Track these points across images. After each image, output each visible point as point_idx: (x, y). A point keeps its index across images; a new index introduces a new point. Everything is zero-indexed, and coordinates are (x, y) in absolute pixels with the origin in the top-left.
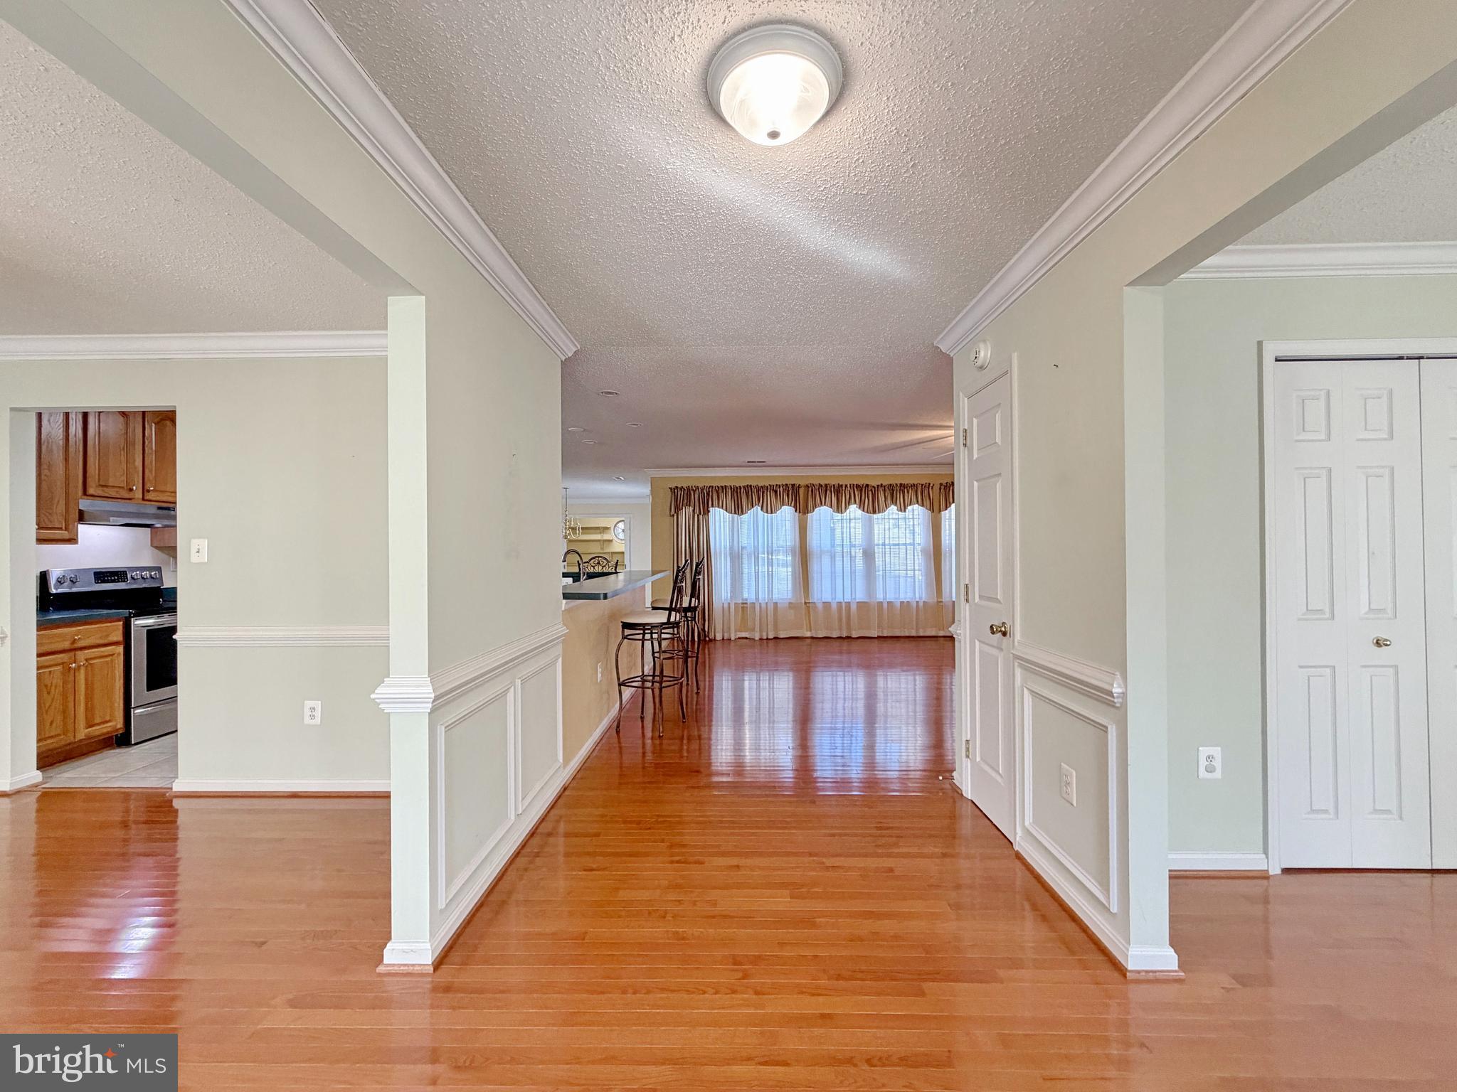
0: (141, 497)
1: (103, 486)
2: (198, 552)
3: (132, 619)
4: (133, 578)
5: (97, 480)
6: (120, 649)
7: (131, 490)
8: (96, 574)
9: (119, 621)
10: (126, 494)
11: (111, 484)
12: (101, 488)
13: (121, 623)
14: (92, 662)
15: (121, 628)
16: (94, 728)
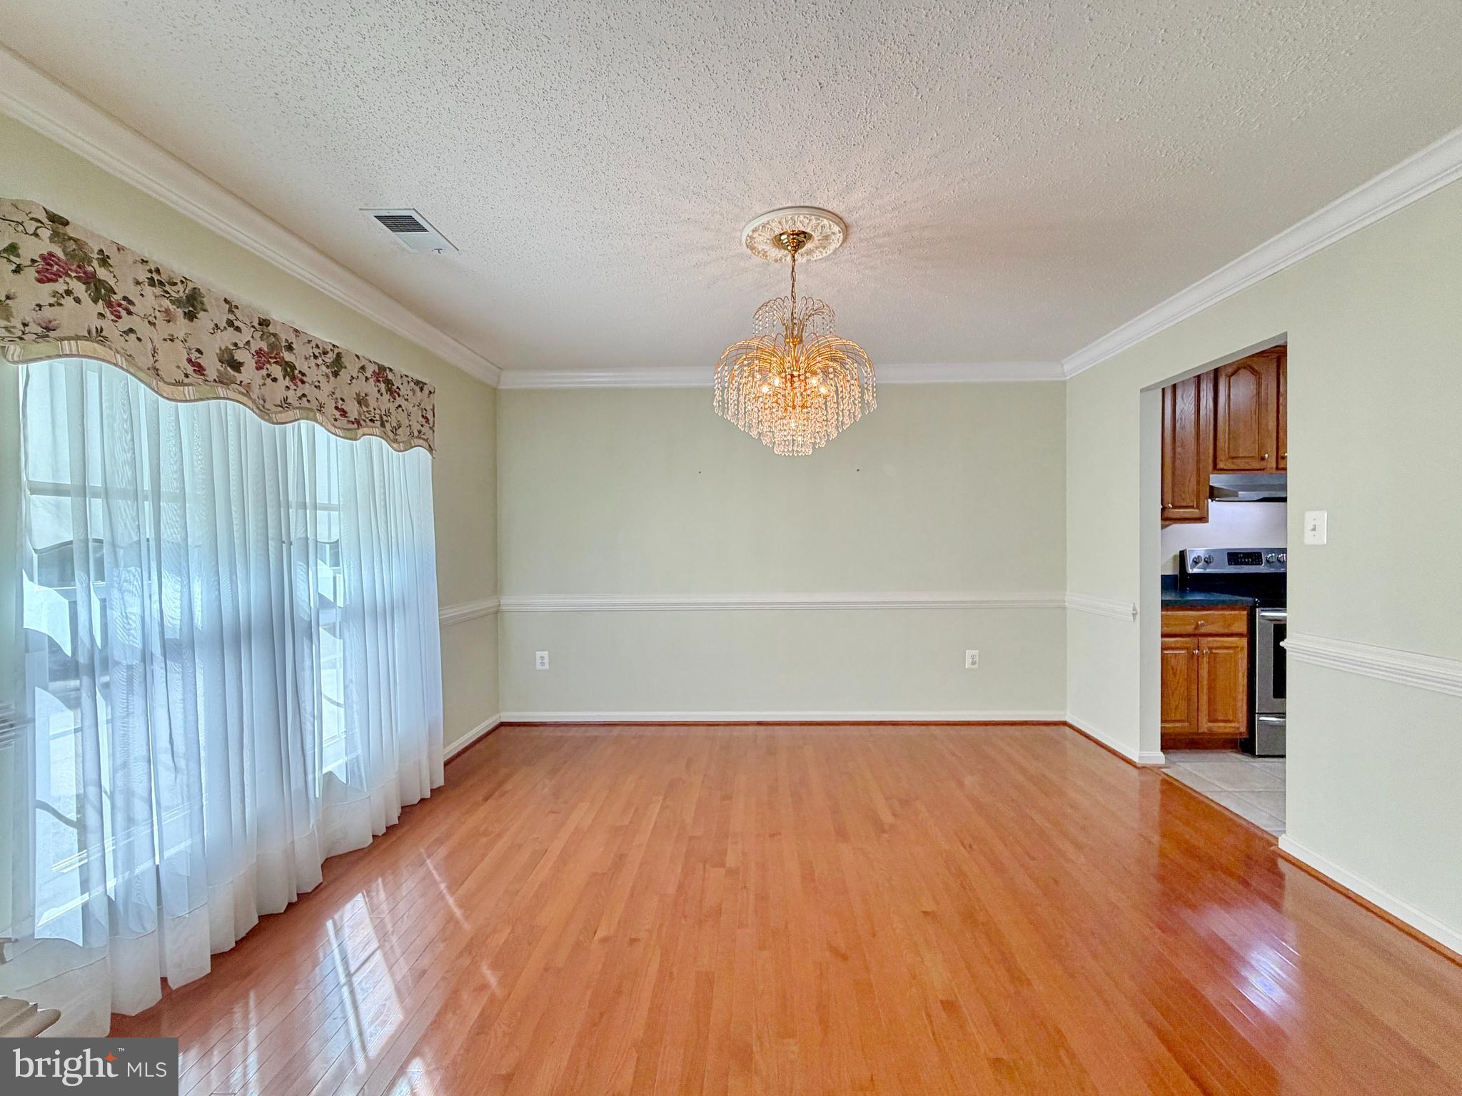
0: (1275, 466)
1: (1233, 458)
2: (1314, 529)
3: (1257, 609)
4: (1268, 561)
5: (1227, 453)
6: (1244, 642)
7: (1263, 459)
8: (1229, 554)
9: (1244, 610)
10: (1256, 465)
11: (1241, 455)
12: (1230, 460)
13: (1245, 612)
14: (1214, 651)
15: (1245, 618)
16: (1215, 724)
